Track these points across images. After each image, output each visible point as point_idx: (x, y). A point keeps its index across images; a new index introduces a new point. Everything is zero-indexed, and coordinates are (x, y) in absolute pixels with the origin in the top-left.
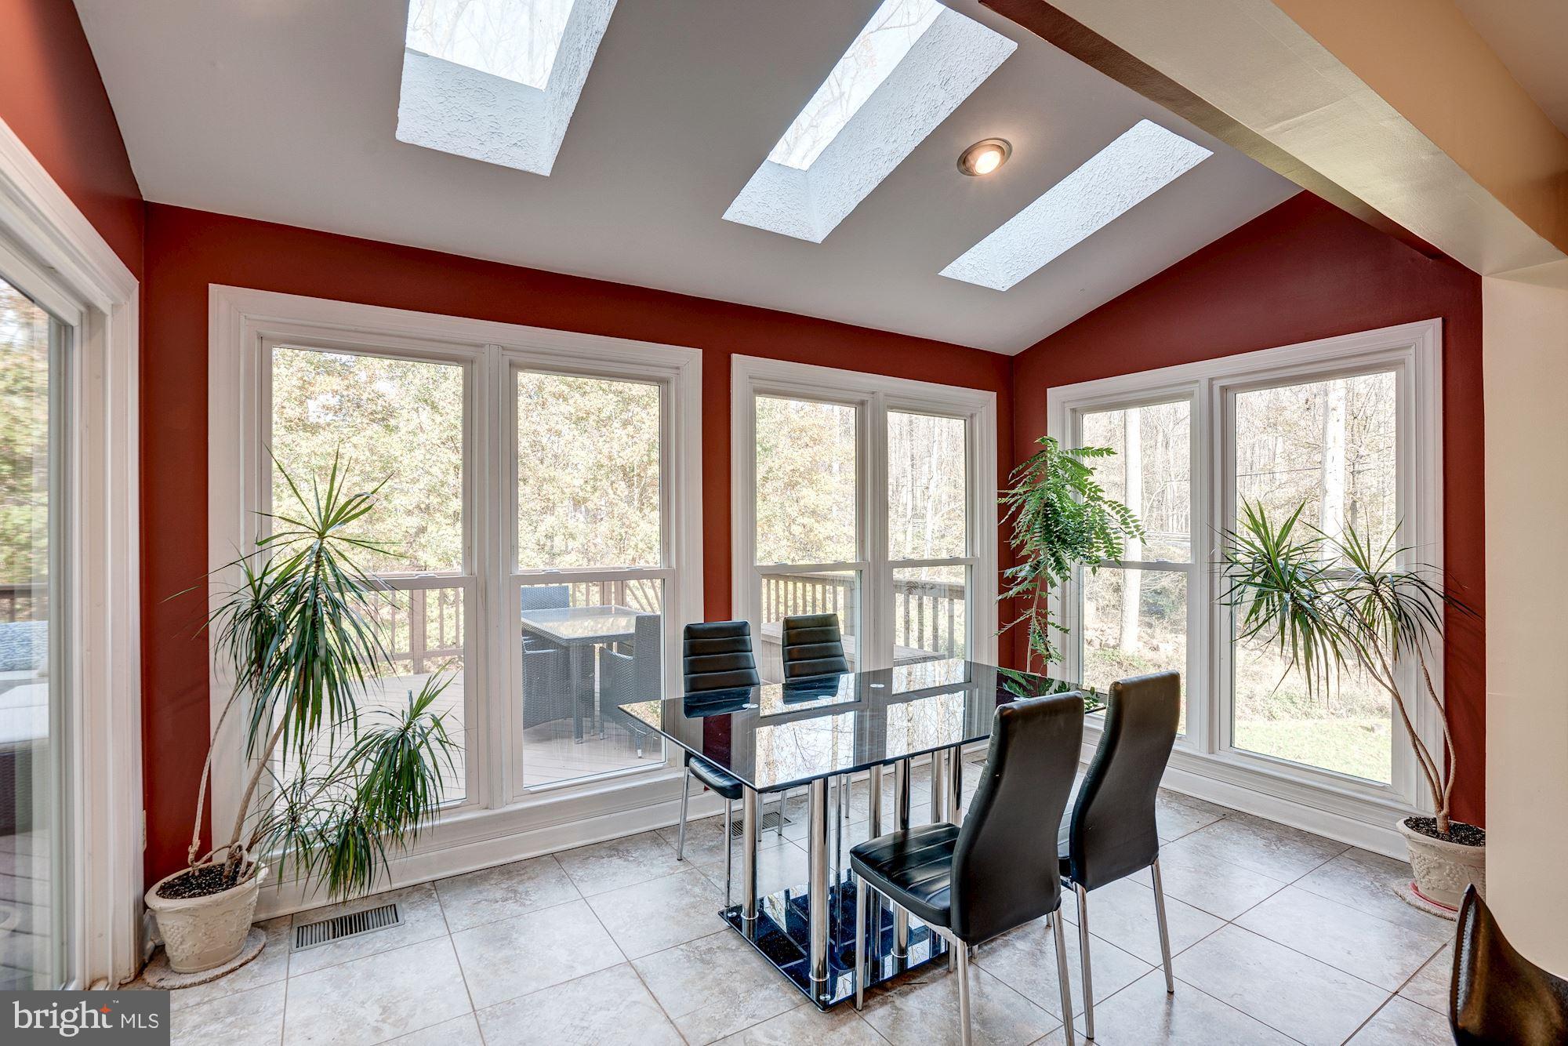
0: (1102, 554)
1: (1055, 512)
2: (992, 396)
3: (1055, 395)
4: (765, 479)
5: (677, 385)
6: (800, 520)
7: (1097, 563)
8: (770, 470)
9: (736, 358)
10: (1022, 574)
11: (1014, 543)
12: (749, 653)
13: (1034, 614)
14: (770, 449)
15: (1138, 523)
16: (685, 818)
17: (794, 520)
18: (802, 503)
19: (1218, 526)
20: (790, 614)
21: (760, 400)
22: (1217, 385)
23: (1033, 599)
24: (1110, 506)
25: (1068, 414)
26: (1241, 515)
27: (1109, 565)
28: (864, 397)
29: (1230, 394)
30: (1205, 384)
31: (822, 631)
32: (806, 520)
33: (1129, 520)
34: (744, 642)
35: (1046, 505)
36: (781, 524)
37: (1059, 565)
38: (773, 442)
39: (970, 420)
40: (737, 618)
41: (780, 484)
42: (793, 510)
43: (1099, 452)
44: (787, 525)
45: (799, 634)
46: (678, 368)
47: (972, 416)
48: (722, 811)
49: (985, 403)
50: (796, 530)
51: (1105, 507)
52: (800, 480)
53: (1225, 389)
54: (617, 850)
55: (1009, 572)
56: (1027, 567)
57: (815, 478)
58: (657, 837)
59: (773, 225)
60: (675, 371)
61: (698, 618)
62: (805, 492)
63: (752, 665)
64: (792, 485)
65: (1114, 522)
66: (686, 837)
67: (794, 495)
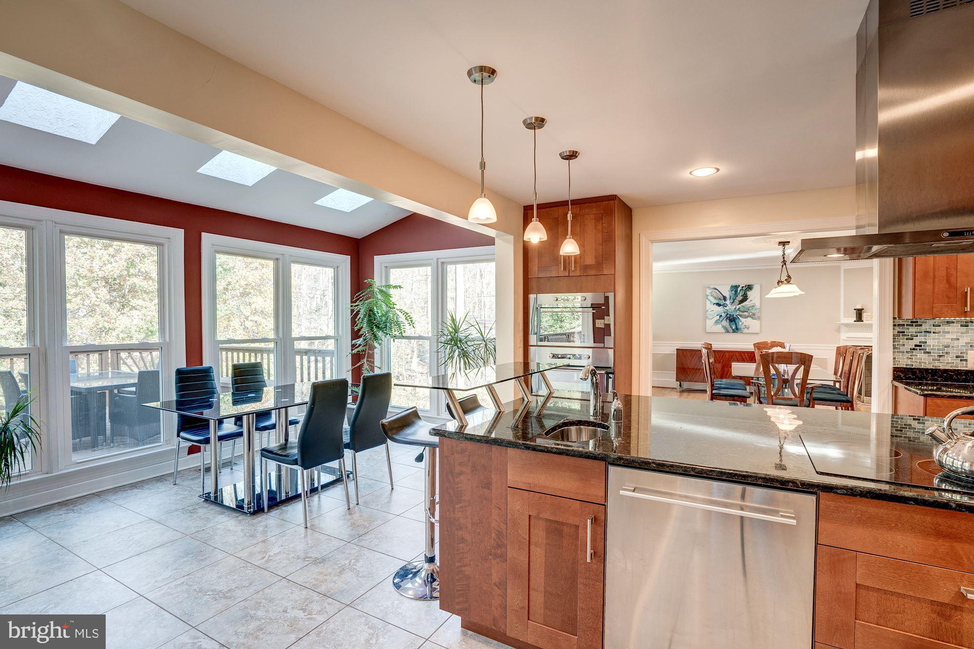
0: (397, 333)
1: (374, 314)
2: (348, 258)
3: (378, 259)
4: (226, 289)
5: (168, 247)
6: (252, 318)
7: (395, 337)
8: (229, 284)
9: (204, 235)
10: (359, 342)
11: (356, 328)
12: (213, 381)
13: (365, 361)
14: (229, 270)
15: (412, 319)
16: (177, 468)
17: (247, 318)
18: (253, 307)
19: (440, 321)
20: (235, 362)
21: (218, 256)
22: (440, 261)
23: (365, 354)
24: (400, 311)
25: (383, 267)
26: (449, 317)
27: (400, 338)
28: (278, 257)
29: (445, 265)
30: (435, 260)
31: (253, 370)
32: (256, 318)
33: (408, 318)
34: (210, 376)
35: (370, 311)
36: (237, 320)
37: (375, 337)
38: (231, 265)
39: (336, 269)
40: (206, 364)
41: (238, 293)
42: (246, 311)
43: (395, 287)
44: (242, 320)
45: (241, 371)
46: (169, 238)
47: (337, 267)
48: (200, 464)
49: (344, 261)
50: (248, 324)
51: (398, 312)
52: (252, 291)
53: (443, 263)
54: (135, 487)
55: (354, 342)
56: (361, 339)
57: (263, 290)
58: (160, 479)
59: (225, 176)
60: (167, 240)
61: (183, 365)
62: (254, 299)
63: (215, 387)
64: (244, 294)
65: (402, 318)
66: (178, 477)
67: (248, 301)
